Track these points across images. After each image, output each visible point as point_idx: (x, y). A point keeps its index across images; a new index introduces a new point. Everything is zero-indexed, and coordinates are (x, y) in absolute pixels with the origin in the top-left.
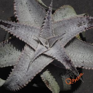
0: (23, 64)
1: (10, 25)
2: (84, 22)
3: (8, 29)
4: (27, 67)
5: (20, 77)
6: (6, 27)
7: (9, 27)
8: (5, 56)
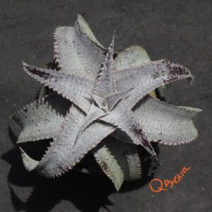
0: (68, 135)
1: (48, 74)
2: (162, 72)
3: (46, 81)
4: (74, 140)
5: (63, 155)
6: (42, 78)
7: (46, 78)
8: (39, 124)
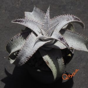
1: (22, 21)
2: (71, 19)
5: (28, 52)
